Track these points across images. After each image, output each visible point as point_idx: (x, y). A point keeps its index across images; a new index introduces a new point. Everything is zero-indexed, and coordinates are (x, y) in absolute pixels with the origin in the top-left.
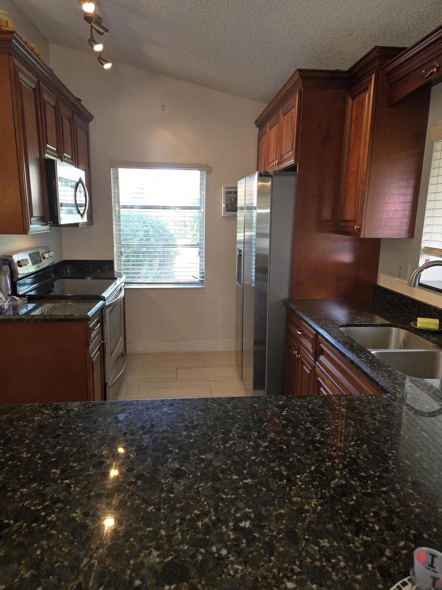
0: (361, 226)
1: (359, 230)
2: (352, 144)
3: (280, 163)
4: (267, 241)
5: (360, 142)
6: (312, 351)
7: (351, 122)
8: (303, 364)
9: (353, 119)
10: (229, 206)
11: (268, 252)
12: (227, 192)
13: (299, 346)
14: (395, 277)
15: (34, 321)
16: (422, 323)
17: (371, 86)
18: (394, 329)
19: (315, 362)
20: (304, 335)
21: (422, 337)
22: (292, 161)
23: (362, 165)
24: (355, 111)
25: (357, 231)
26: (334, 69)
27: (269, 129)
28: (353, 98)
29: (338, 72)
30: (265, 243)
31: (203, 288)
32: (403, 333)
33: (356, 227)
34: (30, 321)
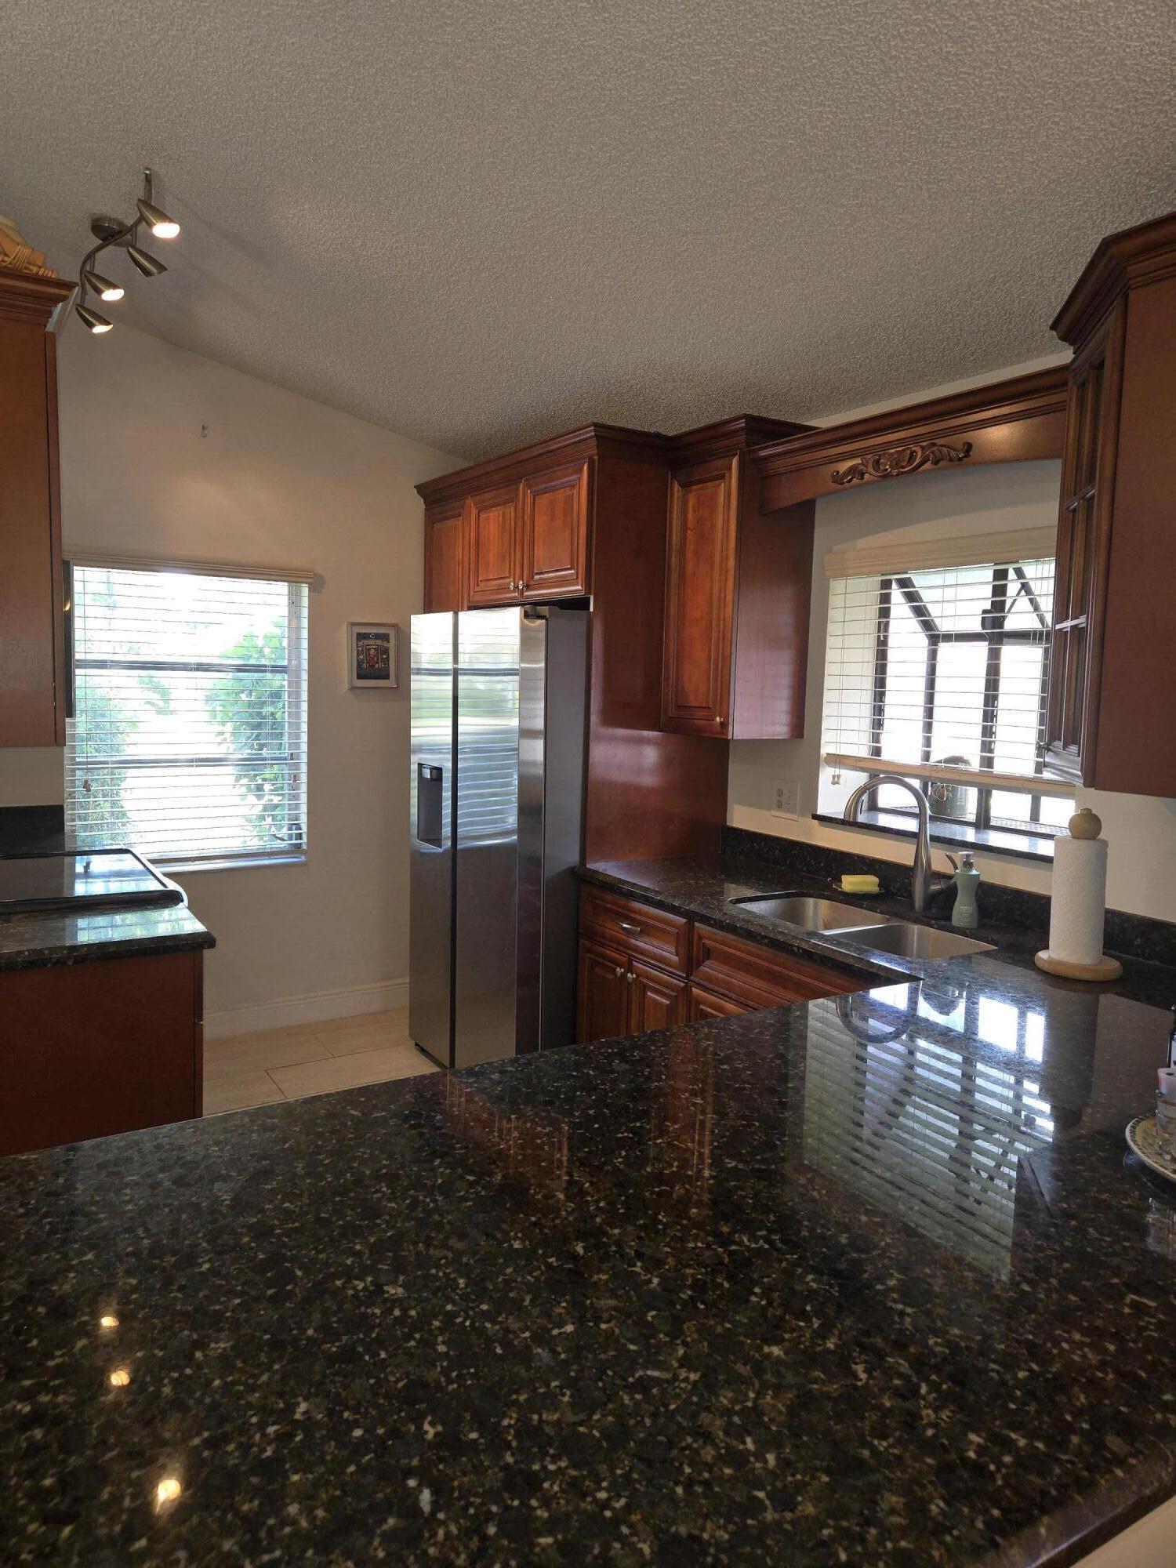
0: (726, 716)
1: (724, 725)
2: (690, 567)
3: (528, 587)
4: (539, 744)
5: (712, 565)
6: (676, 958)
7: (684, 528)
8: (645, 988)
9: (690, 524)
10: (364, 665)
11: (541, 772)
12: (359, 635)
13: (630, 955)
14: (769, 809)
15: (75, 962)
16: (850, 883)
17: (730, 478)
18: (811, 901)
19: (687, 978)
20: (647, 930)
21: (861, 907)
22: (576, 589)
23: (719, 608)
24: (694, 511)
25: (719, 728)
26: (652, 430)
27: (474, 512)
28: (686, 485)
29: (658, 436)
30: (536, 750)
31: (304, 864)
32: (824, 904)
33: (718, 719)
34: (65, 963)
